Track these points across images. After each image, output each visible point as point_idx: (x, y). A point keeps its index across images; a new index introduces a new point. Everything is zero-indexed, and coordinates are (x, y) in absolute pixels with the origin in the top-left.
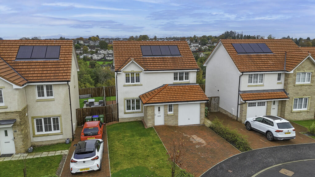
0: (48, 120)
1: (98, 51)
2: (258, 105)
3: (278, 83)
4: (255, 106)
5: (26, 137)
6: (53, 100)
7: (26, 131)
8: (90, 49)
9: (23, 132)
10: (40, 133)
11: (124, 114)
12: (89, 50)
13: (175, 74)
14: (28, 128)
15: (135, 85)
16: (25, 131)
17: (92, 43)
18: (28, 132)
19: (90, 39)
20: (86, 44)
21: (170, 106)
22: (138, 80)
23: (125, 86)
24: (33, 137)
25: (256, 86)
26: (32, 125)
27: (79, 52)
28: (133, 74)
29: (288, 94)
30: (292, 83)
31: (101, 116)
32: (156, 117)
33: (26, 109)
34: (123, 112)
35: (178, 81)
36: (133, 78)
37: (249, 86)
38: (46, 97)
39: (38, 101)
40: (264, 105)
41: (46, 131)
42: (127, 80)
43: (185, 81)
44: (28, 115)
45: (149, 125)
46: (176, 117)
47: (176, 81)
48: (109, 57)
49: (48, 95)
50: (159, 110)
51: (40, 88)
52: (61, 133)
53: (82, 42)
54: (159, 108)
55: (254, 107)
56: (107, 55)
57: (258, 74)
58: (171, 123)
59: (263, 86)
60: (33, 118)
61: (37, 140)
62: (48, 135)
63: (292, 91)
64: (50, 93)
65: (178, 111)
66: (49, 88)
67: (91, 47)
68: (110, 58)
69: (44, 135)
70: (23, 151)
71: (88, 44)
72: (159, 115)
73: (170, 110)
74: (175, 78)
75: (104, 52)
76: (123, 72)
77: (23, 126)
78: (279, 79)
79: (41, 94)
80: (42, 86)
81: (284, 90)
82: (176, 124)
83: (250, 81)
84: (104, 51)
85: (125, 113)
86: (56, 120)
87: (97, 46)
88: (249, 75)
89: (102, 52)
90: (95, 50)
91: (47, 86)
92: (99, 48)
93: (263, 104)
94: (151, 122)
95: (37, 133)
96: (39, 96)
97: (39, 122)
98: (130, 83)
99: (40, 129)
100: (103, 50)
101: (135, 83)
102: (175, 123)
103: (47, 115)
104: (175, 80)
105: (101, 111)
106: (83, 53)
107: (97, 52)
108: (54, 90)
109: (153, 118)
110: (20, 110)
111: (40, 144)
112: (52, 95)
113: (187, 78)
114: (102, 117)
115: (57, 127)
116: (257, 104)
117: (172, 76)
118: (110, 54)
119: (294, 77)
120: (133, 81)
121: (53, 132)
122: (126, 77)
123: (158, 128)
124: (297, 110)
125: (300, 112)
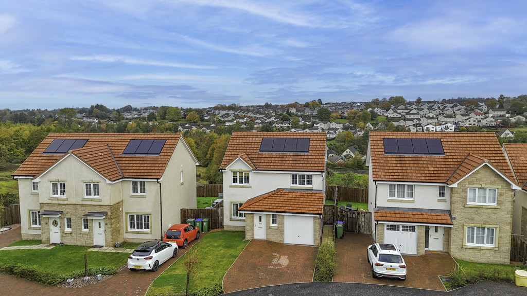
0: (139, 217)
1: (315, 125)
2: (403, 230)
3: (439, 201)
4: (398, 230)
5: (116, 231)
6: (144, 197)
7: (118, 226)
8: (303, 121)
9: (113, 226)
10: (132, 230)
11: (229, 221)
12: (302, 123)
13: (294, 176)
14: (120, 223)
15: (243, 187)
16: (116, 226)
17: (308, 112)
18: (120, 227)
19: (307, 105)
20: (299, 114)
21: (275, 217)
22: (247, 181)
23: (231, 187)
24: (126, 233)
25: (401, 201)
26: (125, 221)
27: (286, 125)
28: (241, 173)
29: (455, 219)
30: (459, 202)
31: (205, 220)
32: (256, 229)
33: (120, 204)
34: (229, 218)
35: (297, 186)
36: (241, 179)
37: (389, 201)
38: (139, 193)
39: (132, 196)
40: (414, 231)
41: (138, 228)
42: (235, 180)
43: (306, 186)
44: (122, 210)
45: (248, 237)
46: (281, 231)
47: (294, 185)
48: (330, 133)
49: (141, 192)
50: (260, 221)
51: (135, 184)
52: (151, 233)
53: (293, 111)
54: (260, 217)
55: (396, 231)
56: (327, 131)
57: (404, 185)
58: (275, 238)
59: (413, 202)
60: (127, 213)
61: (129, 237)
62: (138, 233)
63: (461, 214)
64: (143, 190)
65: (283, 224)
66: (143, 184)
67: (306, 118)
68: (331, 135)
69: (135, 233)
70: (111, 245)
71: (302, 113)
72: (260, 226)
73: (274, 222)
74: (294, 182)
75: (323, 126)
76: (230, 170)
77: (113, 220)
78: (442, 194)
79: (135, 190)
80: (137, 182)
81: (449, 212)
82: (281, 241)
83: (392, 194)
84: (323, 124)
85: (231, 220)
86: (147, 218)
87: (314, 117)
88: (390, 185)
89: (321, 125)
90: (310, 123)
91: (141, 182)
92: (317, 120)
93: (412, 229)
94: (249, 234)
95: (130, 230)
96: (134, 192)
97: (132, 217)
98: (238, 184)
99: (132, 226)
100: (321, 123)
101: (244, 184)
102: (280, 239)
103: (140, 212)
104: (293, 183)
105: (207, 214)
106: (292, 128)
107: (313, 126)
108: (147, 186)
109: (253, 230)
110: (112, 204)
111: (131, 241)
112: (144, 192)
113: (309, 182)
114: (205, 222)
115: (147, 227)
116: (401, 228)
117: (290, 179)
118: (333, 129)
119: (463, 194)
120: (241, 182)
121: (144, 230)
122: (233, 177)
123: (254, 242)
124: (475, 245)
125: (480, 249)
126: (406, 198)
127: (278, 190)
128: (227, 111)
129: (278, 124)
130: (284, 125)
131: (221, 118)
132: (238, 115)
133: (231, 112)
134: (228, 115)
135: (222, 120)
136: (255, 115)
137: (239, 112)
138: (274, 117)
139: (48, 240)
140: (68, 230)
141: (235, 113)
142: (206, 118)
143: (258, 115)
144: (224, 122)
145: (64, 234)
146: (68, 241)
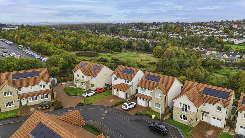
3: (151, 94)
5: (88, 87)
8: (238, 33)
21: (117, 90)
30: (153, 96)
35: (126, 83)
39: (91, 80)
51: (92, 77)
53: (236, 26)
55: (141, 100)
57: (144, 89)
60: (90, 83)
63: (154, 99)
65: (119, 93)
67: (240, 32)
70: (86, 90)
72: (115, 92)
76: (113, 76)
82: (119, 96)
83: (141, 90)
98: (115, 80)
99: (91, 86)
103: (93, 83)
110: (86, 81)
121: (93, 88)
123: (113, 95)
124: (157, 107)
125: (157, 109)
126: (144, 92)
127: (122, 84)
128: (197, 26)
129: (221, 35)
130: (225, 35)
131: (192, 30)
132: (202, 28)
133: (199, 27)
134: (196, 28)
135: (192, 31)
136: (211, 29)
137: (203, 27)
138: (222, 30)
139: (77, 86)
140: (80, 85)
141: (201, 27)
142: (185, 30)
143: (213, 28)
144: (193, 32)
145: (79, 86)
146: (80, 87)
